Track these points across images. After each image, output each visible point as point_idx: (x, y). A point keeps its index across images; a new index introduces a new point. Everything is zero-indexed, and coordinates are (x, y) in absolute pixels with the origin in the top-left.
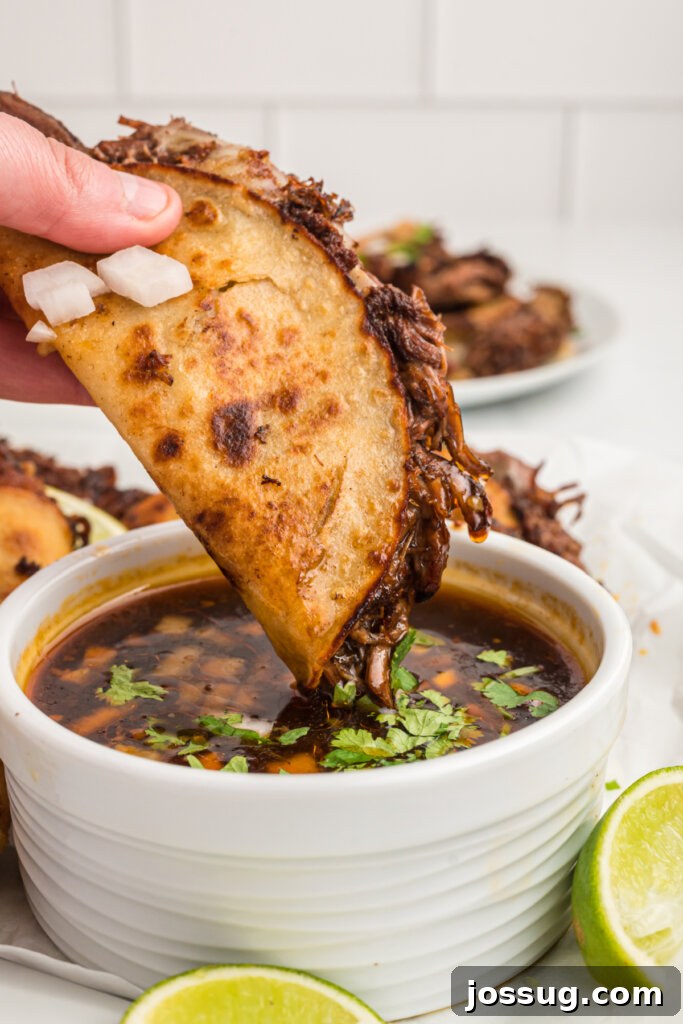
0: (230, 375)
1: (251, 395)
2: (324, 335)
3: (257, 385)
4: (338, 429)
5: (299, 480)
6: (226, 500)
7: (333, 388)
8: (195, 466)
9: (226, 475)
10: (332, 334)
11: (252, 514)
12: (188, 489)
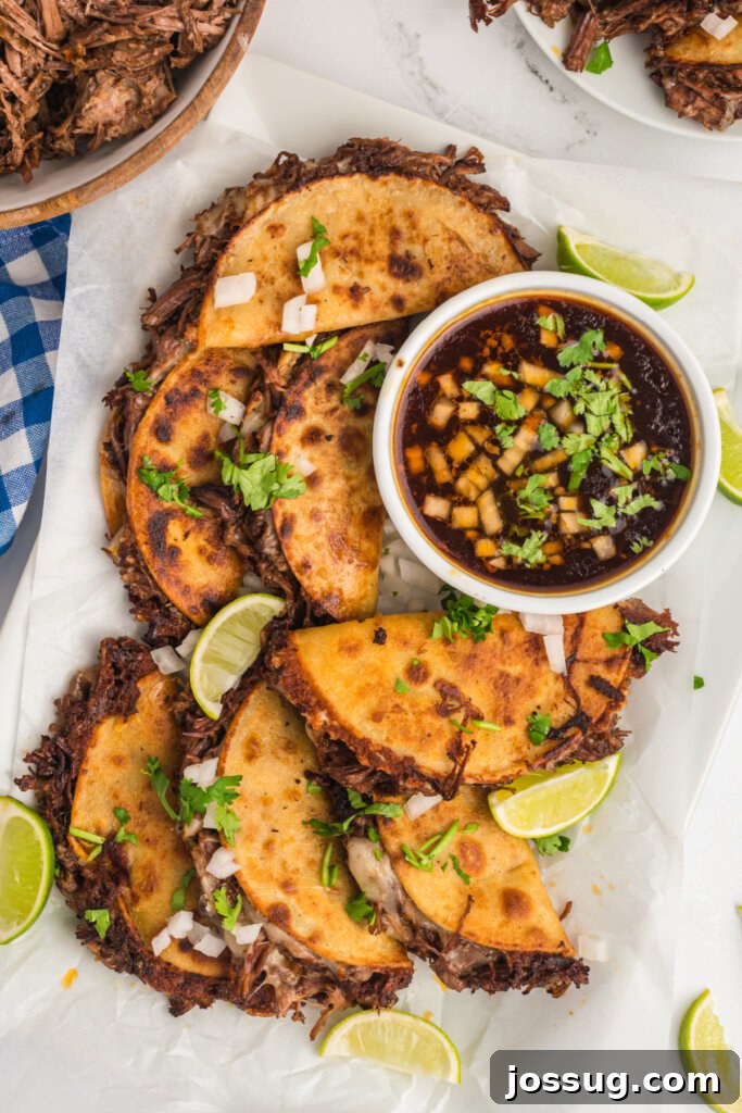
0: (374, 258)
1: (387, 253)
2: (368, 201)
3: (382, 246)
4: (422, 219)
5: (441, 249)
6: (437, 288)
7: (398, 209)
8: (414, 295)
9: (424, 282)
10: (369, 196)
11: (449, 279)
12: (422, 303)
